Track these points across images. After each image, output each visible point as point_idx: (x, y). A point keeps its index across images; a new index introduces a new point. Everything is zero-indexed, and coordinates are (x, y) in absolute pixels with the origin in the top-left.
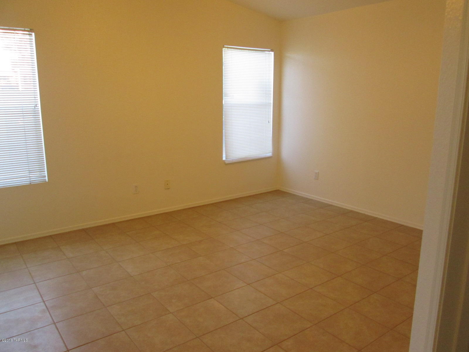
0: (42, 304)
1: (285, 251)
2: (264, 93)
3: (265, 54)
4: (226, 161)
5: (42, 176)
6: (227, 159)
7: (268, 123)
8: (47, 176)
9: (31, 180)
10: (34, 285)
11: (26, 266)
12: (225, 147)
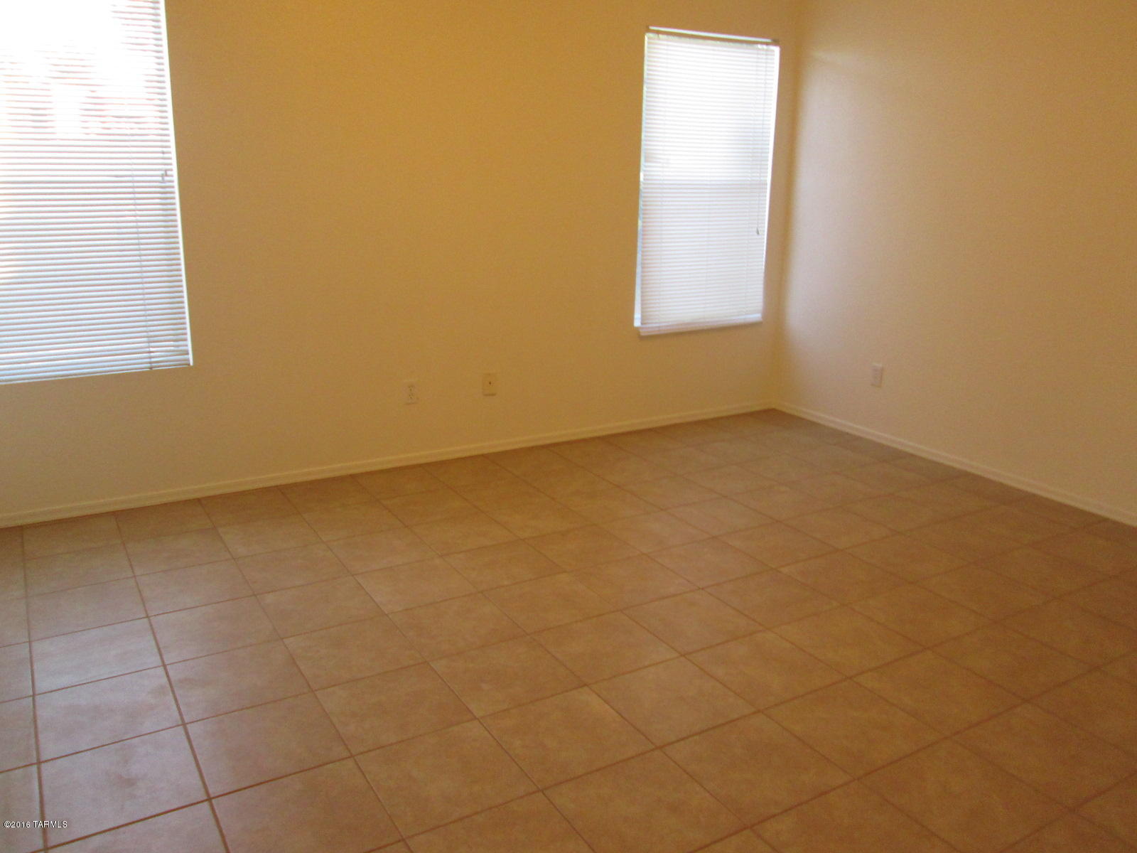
0: (161, 671)
1: (785, 570)
2: (748, 157)
3: (756, 52)
4: (641, 331)
5: (181, 351)
6: (645, 324)
7: (756, 234)
8: (190, 352)
9: (153, 360)
10: (146, 620)
11: (133, 572)
12: (642, 288)
